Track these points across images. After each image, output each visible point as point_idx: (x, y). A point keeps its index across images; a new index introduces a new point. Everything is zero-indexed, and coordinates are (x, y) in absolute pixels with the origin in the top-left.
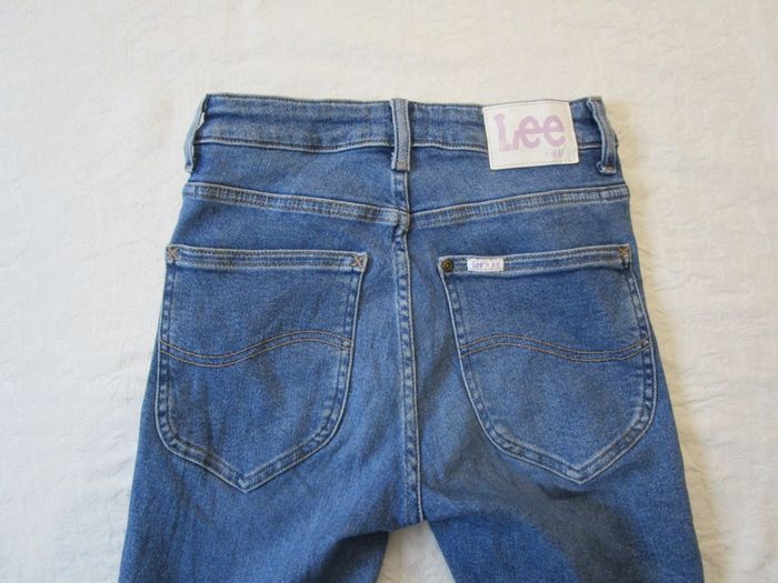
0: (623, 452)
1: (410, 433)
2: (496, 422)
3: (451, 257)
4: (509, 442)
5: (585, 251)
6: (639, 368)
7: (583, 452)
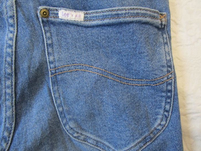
0: (148, 144)
1: (8, 125)
2: (70, 119)
3: (48, 7)
4: (78, 133)
5: (137, 9)
6: (164, 92)
7: (123, 142)
